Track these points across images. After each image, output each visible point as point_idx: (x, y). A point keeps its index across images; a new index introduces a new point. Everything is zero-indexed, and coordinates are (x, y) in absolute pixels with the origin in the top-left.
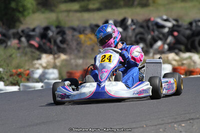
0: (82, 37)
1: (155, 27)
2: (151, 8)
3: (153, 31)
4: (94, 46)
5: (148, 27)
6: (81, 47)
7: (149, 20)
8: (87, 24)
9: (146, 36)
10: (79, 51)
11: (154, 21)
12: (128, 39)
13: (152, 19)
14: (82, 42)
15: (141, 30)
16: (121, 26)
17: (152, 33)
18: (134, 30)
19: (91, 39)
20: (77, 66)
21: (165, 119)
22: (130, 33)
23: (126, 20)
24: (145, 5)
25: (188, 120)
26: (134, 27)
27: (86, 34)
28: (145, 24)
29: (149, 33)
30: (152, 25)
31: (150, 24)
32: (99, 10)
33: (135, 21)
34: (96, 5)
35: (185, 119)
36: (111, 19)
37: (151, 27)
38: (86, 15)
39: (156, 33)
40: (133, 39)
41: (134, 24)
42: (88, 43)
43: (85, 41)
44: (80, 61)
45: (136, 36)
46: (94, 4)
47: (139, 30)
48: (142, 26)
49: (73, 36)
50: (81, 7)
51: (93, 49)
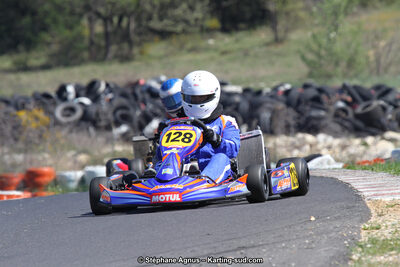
0: (22, 114)
1: (147, 96)
2: (135, 64)
3: (144, 102)
4: (42, 131)
5: (135, 96)
6: (20, 133)
7: (137, 84)
8: (29, 93)
9: (131, 112)
10: (16, 140)
11: (144, 85)
12: (102, 117)
13: (142, 82)
14: (23, 123)
15: (124, 101)
16: (87, 95)
17: (143, 107)
18: (111, 100)
19: (37, 118)
20: (14, 166)
21: (196, 248)
22: (104, 105)
23: (97, 85)
24: (125, 58)
25: (236, 250)
26: (110, 96)
27: (30, 110)
28: (129, 91)
29: (137, 107)
30: (142, 92)
31: (138, 91)
32: (46, 67)
33: (112, 86)
34: (42, 61)
35: (231, 249)
36: (69, 84)
37: (140, 96)
38: (25, 78)
39: (150, 106)
40: (110, 116)
41: (111, 91)
42: (34, 125)
43: (27, 121)
44: (19, 158)
45: (114, 113)
46: (37, 58)
47: (119, 101)
48: (124, 95)
49: (6, 113)
50: (15, 63)
51: (40, 137)
